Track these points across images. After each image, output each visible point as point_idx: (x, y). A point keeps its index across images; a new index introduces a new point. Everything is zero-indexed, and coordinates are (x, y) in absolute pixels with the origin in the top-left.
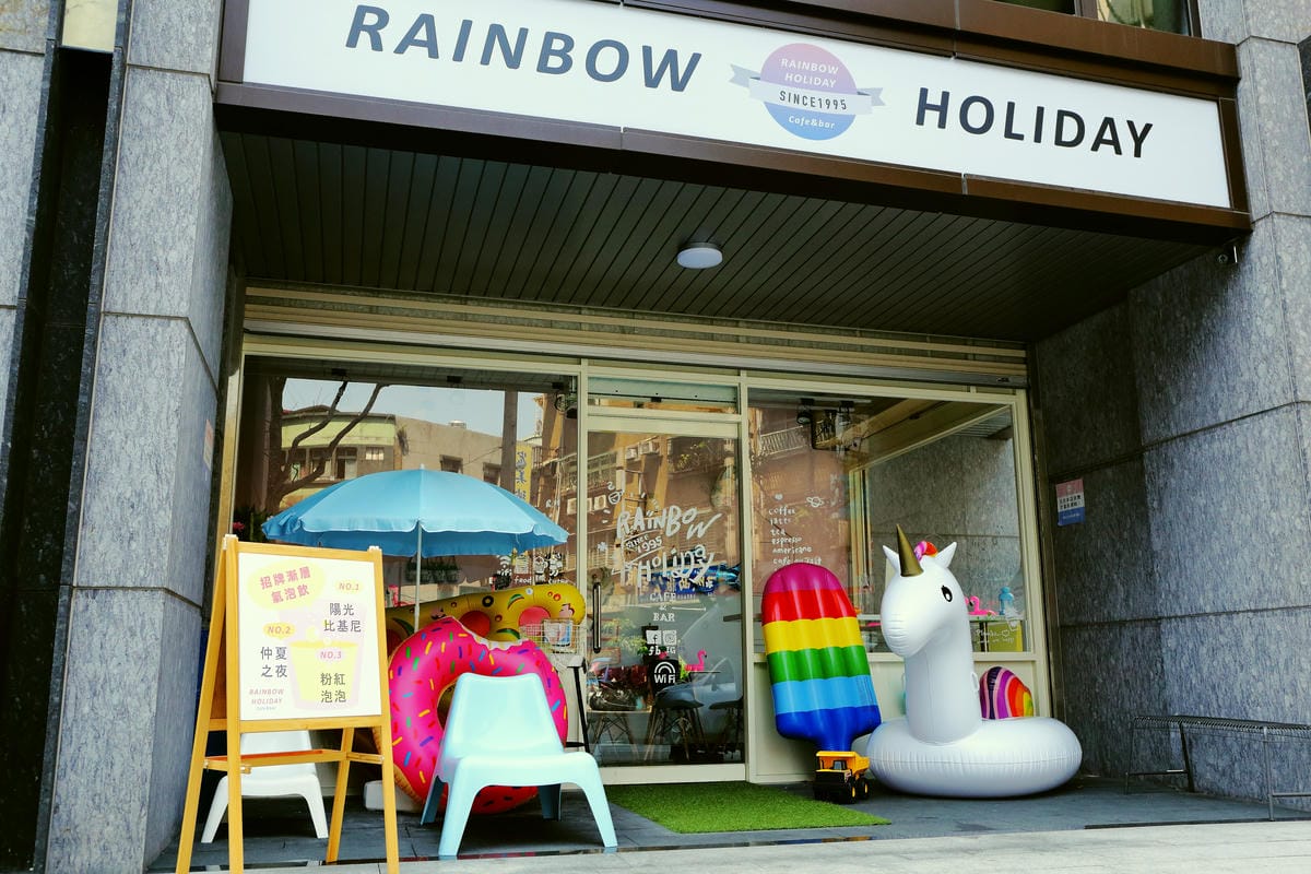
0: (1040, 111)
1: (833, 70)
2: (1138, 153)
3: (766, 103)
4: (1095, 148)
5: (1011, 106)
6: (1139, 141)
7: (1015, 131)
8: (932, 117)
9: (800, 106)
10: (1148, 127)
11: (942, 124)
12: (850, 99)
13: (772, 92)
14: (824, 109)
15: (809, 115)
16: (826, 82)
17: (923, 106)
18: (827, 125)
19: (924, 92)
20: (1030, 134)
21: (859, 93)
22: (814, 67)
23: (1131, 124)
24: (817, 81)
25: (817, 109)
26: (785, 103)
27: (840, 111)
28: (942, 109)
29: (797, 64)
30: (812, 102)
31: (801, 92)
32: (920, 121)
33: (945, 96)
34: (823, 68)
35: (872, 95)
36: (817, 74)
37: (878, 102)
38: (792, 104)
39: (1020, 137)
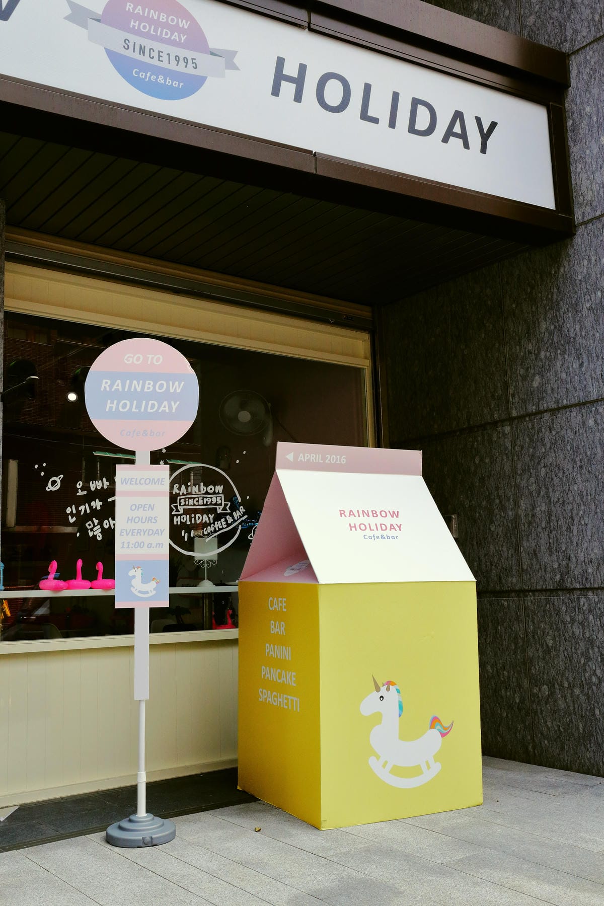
0: (396, 96)
1: (183, 24)
2: (484, 150)
3: (105, 48)
4: (445, 140)
5: (368, 88)
6: (485, 137)
7: (371, 113)
8: (288, 89)
9: (146, 59)
10: (493, 125)
11: (298, 98)
12: (202, 59)
13: (116, 38)
14: (173, 66)
15: (158, 71)
16: (175, 36)
17: (279, 77)
18: (176, 84)
19: (280, 62)
20: (385, 119)
21: (212, 54)
22: (163, 17)
23: (478, 120)
24: (166, 34)
25: (165, 64)
26: (129, 53)
27: (190, 70)
28: (299, 82)
29: (144, 11)
30: (159, 56)
32: (276, 92)
33: (303, 68)
34: (173, 20)
36: (166, 25)
37: (232, 66)
38: (137, 56)
39: (375, 121)
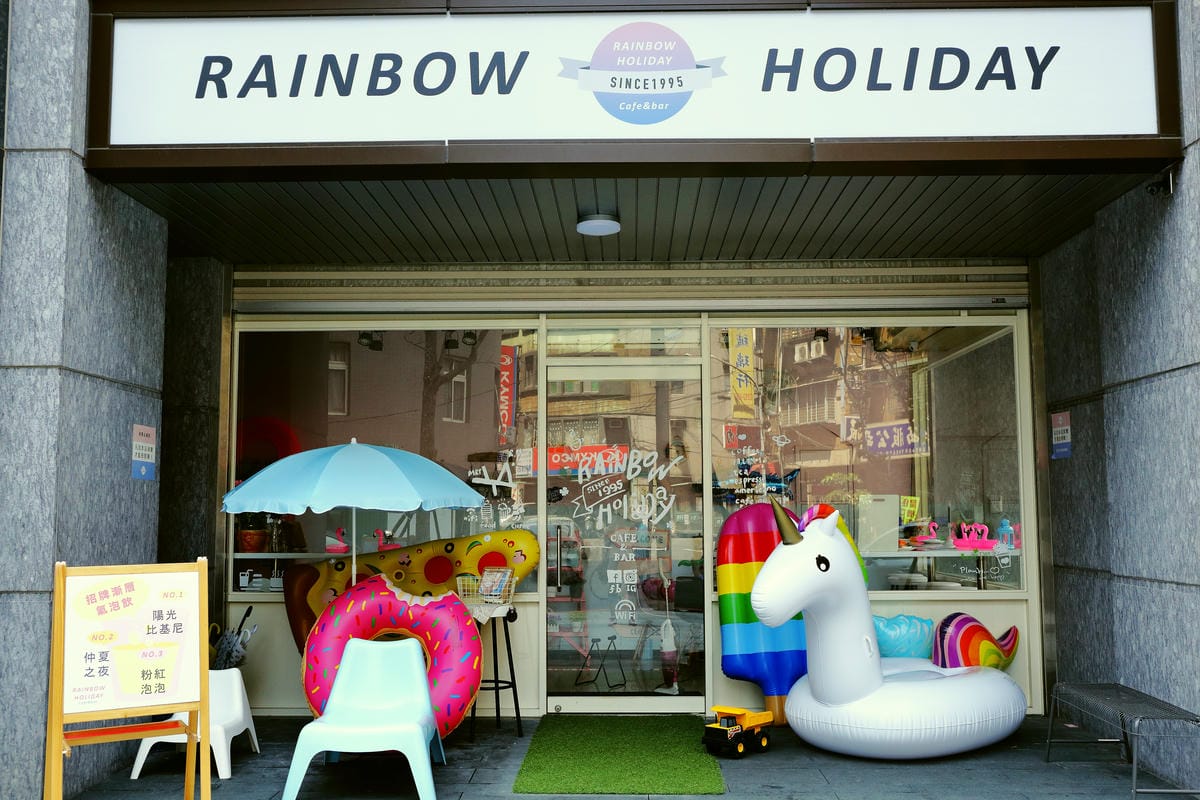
0: (914, 53)
1: (670, 46)
2: (1036, 84)
3: (595, 93)
4: (981, 86)
5: (878, 53)
6: (1039, 69)
7: (881, 80)
8: (781, 80)
9: (633, 90)
10: (1053, 51)
11: (792, 86)
12: (688, 75)
13: (602, 80)
14: (659, 90)
15: (642, 99)
16: (661, 61)
17: (772, 68)
18: (661, 107)
19: (773, 54)
20: (898, 81)
21: (698, 67)
22: (649, 46)
23: (1031, 52)
24: (651, 61)
25: (651, 91)
26: (617, 90)
27: (676, 89)
28: (794, 70)
29: (630, 46)
30: (645, 84)
31: (633, 76)
32: (767, 86)
33: (798, 54)
34: (659, 46)
35: (712, 67)
36: (653, 53)
37: (719, 73)
38: (624, 90)
39: (887, 87)
